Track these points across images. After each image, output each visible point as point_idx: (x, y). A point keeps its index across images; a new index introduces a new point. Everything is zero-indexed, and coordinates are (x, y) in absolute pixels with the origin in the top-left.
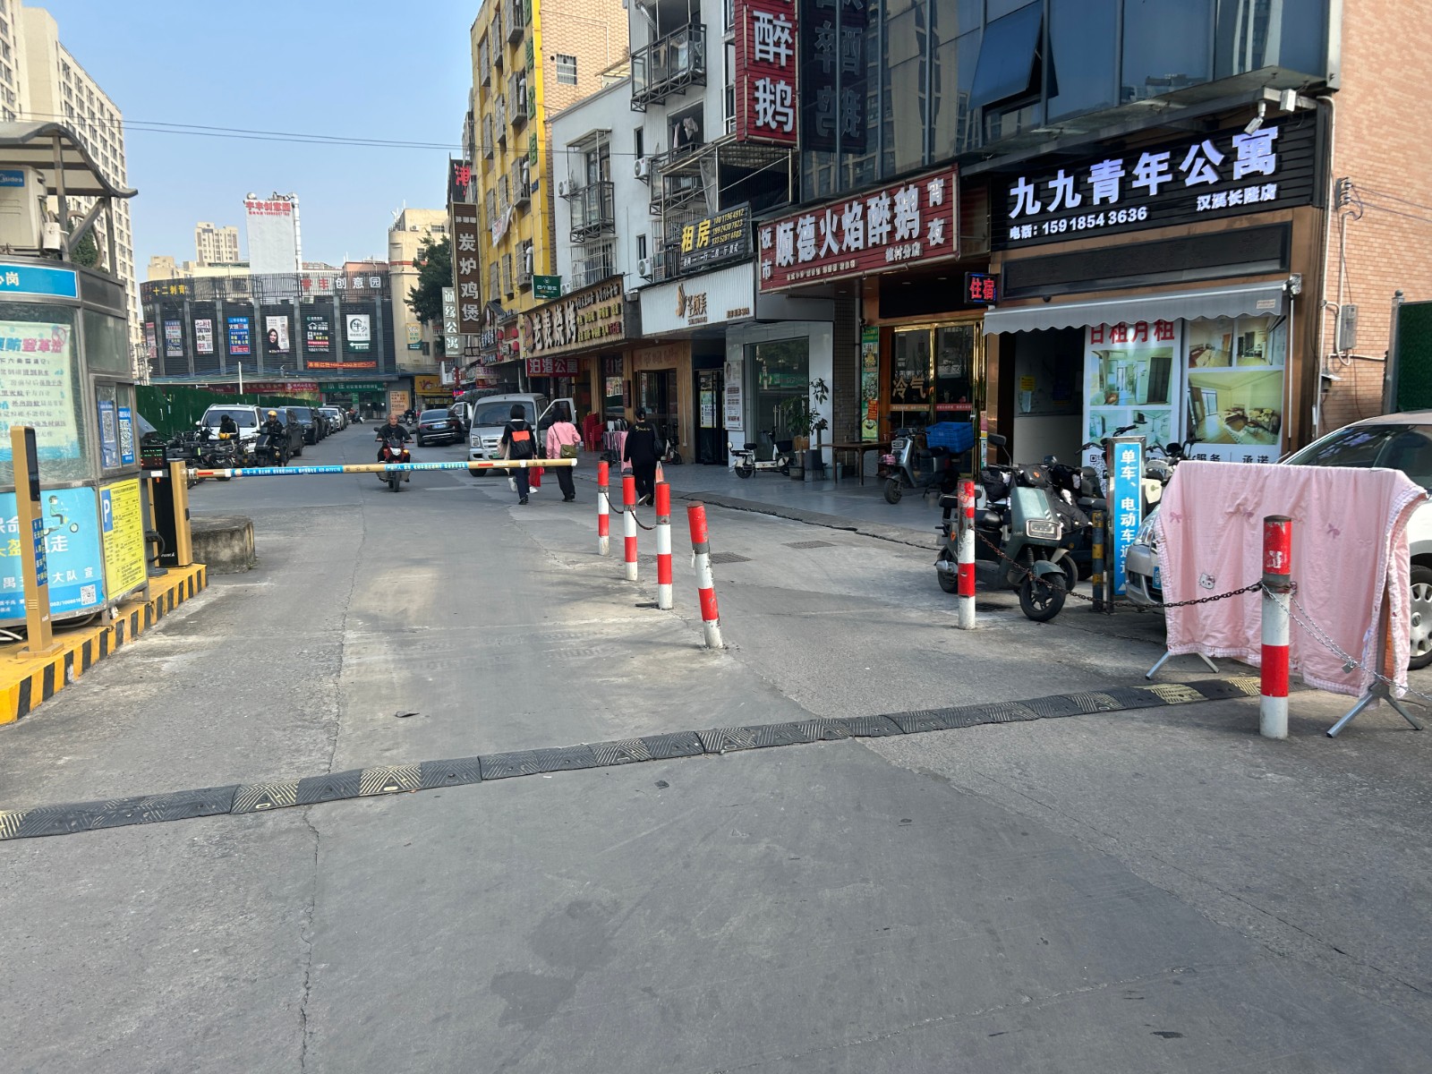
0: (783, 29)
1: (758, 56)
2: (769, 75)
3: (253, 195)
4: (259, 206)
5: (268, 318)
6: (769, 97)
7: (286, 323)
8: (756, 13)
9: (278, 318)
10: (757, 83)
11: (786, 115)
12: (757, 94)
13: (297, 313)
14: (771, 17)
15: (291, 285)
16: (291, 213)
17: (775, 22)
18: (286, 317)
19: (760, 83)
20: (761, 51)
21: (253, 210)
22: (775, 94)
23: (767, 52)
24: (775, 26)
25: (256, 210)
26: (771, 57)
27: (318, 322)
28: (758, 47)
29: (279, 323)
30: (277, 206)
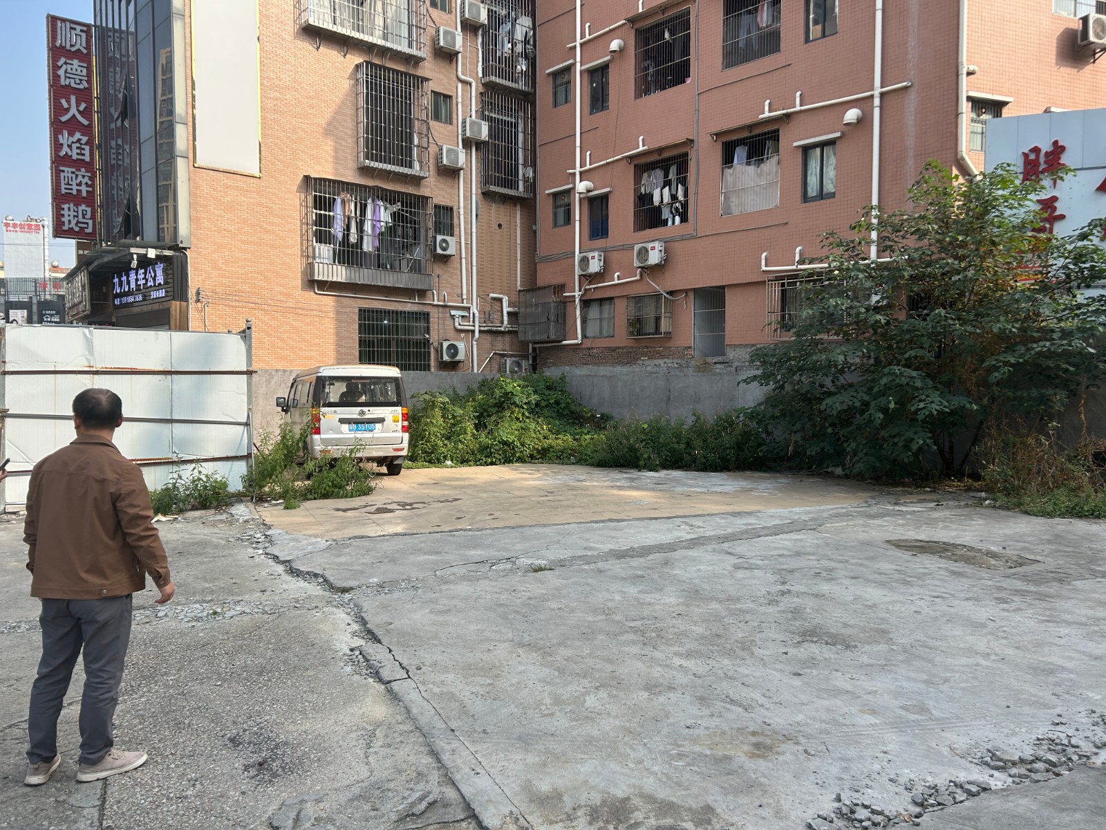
0: (83, 176)
1: (63, 191)
2: (72, 201)
3: (11, 218)
4: (15, 226)
5: (11, 311)
6: (72, 213)
7: (25, 315)
8: (61, 168)
9: (19, 311)
10: (63, 206)
11: (87, 223)
12: (62, 212)
13: (35, 308)
14: (74, 170)
15: (31, 287)
16: (41, 232)
17: (77, 173)
18: (26, 311)
19: (66, 206)
20: (66, 189)
21: (9, 228)
22: (77, 212)
23: (71, 189)
24: (77, 176)
25: (12, 229)
26: (74, 192)
27: (52, 315)
28: (63, 186)
29: (20, 315)
30: (30, 226)
